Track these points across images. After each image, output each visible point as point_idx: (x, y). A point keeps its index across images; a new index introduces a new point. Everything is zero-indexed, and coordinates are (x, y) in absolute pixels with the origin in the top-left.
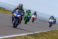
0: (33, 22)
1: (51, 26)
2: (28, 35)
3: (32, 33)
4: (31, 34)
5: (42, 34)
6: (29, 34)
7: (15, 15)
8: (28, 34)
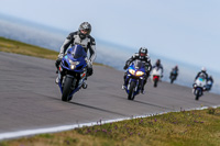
3: (95, 124)
4: (89, 125)
6: (81, 125)
8: (76, 126)
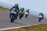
0: (26, 17)
1: (41, 21)
2: (21, 28)
5: (33, 27)
7: (12, 12)
